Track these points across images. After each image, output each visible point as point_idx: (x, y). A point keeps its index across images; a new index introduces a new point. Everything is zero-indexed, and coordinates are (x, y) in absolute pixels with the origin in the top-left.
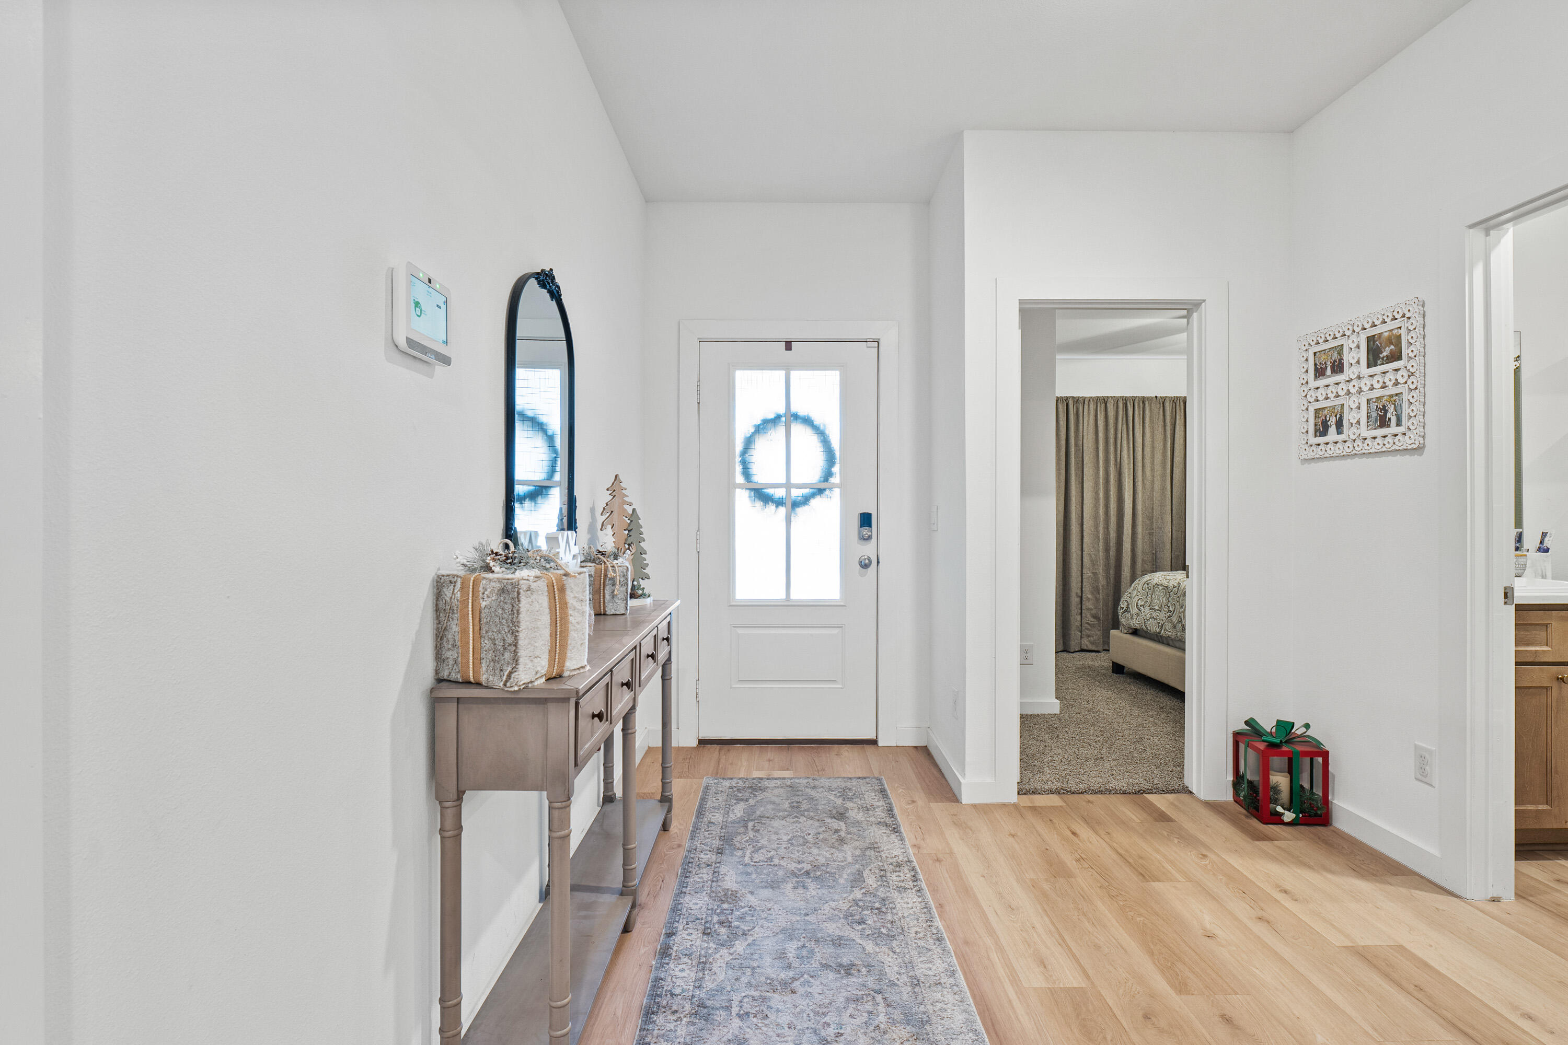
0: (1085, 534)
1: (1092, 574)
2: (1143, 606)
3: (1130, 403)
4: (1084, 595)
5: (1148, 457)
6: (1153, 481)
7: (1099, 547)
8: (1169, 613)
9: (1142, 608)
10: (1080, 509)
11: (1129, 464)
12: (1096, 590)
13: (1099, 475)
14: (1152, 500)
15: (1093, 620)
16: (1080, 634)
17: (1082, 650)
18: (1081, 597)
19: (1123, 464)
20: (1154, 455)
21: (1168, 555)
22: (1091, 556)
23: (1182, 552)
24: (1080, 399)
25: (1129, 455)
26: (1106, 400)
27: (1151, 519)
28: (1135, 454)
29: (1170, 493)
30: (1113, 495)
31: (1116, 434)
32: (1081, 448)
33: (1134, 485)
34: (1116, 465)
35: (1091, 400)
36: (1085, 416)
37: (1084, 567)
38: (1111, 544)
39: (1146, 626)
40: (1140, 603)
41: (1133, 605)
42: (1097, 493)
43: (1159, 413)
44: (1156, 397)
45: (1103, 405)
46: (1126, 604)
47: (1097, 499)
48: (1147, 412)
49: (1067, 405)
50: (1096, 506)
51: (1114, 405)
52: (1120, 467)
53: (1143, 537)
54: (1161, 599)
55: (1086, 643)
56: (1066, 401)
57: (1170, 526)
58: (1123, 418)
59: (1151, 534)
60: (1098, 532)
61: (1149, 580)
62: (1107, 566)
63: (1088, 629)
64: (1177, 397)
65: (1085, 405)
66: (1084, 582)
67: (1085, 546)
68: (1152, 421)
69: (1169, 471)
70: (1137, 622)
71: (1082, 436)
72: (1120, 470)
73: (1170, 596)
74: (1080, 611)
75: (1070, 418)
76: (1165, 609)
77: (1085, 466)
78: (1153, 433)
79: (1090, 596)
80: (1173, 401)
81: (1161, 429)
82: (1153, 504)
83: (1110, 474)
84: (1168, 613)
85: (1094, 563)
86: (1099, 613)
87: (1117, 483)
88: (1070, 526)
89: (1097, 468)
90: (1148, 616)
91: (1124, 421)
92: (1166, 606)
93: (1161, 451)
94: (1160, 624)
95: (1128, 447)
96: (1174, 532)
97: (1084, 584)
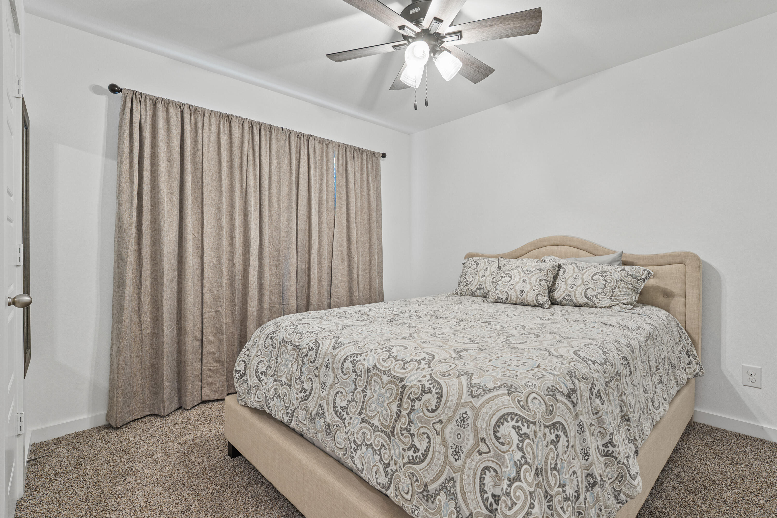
0: (205, 267)
1: (214, 313)
2: (264, 373)
3: (256, 127)
4: (204, 337)
5: (274, 186)
6: (280, 212)
7: (222, 281)
8: (302, 394)
9: (263, 377)
10: (200, 238)
11: (255, 191)
12: (219, 330)
13: (222, 200)
14: (279, 231)
15: (215, 364)
16: (200, 384)
17: (204, 402)
18: (202, 340)
19: (248, 191)
20: (280, 186)
21: (294, 286)
22: (213, 292)
23: (306, 282)
24: (199, 110)
25: (255, 182)
26: (230, 118)
27: (277, 250)
28: (262, 182)
29: (295, 225)
30: (239, 225)
31: (241, 158)
32: (201, 167)
33: (260, 211)
34: (241, 191)
35: (213, 114)
36: (205, 131)
37: (205, 305)
38: (237, 277)
39: (269, 407)
40: (262, 368)
41: (252, 370)
42: (219, 221)
43: (285, 145)
44: (282, 128)
45: (227, 124)
46: (243, 365)
47: (219, 227)
48: (274, 141)
49: (182, 113)
50: (219, 235)
51: (239, 126)
52: (246, 195)
53: (270, 269)
54: (290, 366)
55: (208, 393)
56: (180, 107)
57: (296, 257)
58: (249, 142)
59: (278, 266)
60: (221, 264)
61: (274, 332)
62: (232, 302)
63: (209, 376)
64: (302, 133)
65: (205, 118)
66: (204, 323)
67: (205, 281)
68: (278, 152)
69: (294, 203)
70: (257, 399)
71: (201, 153)
72: (246, 197)
73: (303, 364)
74: (200, 357)
75: (185, 127)
76: (296, 386)
77: (205, 188)
78: (279, 163)
79: (211, 338)
80: (298, 136)
81: (287, 161)
82: (280, 235)
83: (235, 200)
84: (301, 392)
85: (216, 299)
86: (223, 356)
87: (243, 210)
88: (186, 258)
89: (220, 192)
90: (272, 392)
91: (251, 146)
92: (298, 381)
93: (287, 184)
94: (289, 411)
95: (255, 174)
96: (299, 263)
97: (205, 325)
